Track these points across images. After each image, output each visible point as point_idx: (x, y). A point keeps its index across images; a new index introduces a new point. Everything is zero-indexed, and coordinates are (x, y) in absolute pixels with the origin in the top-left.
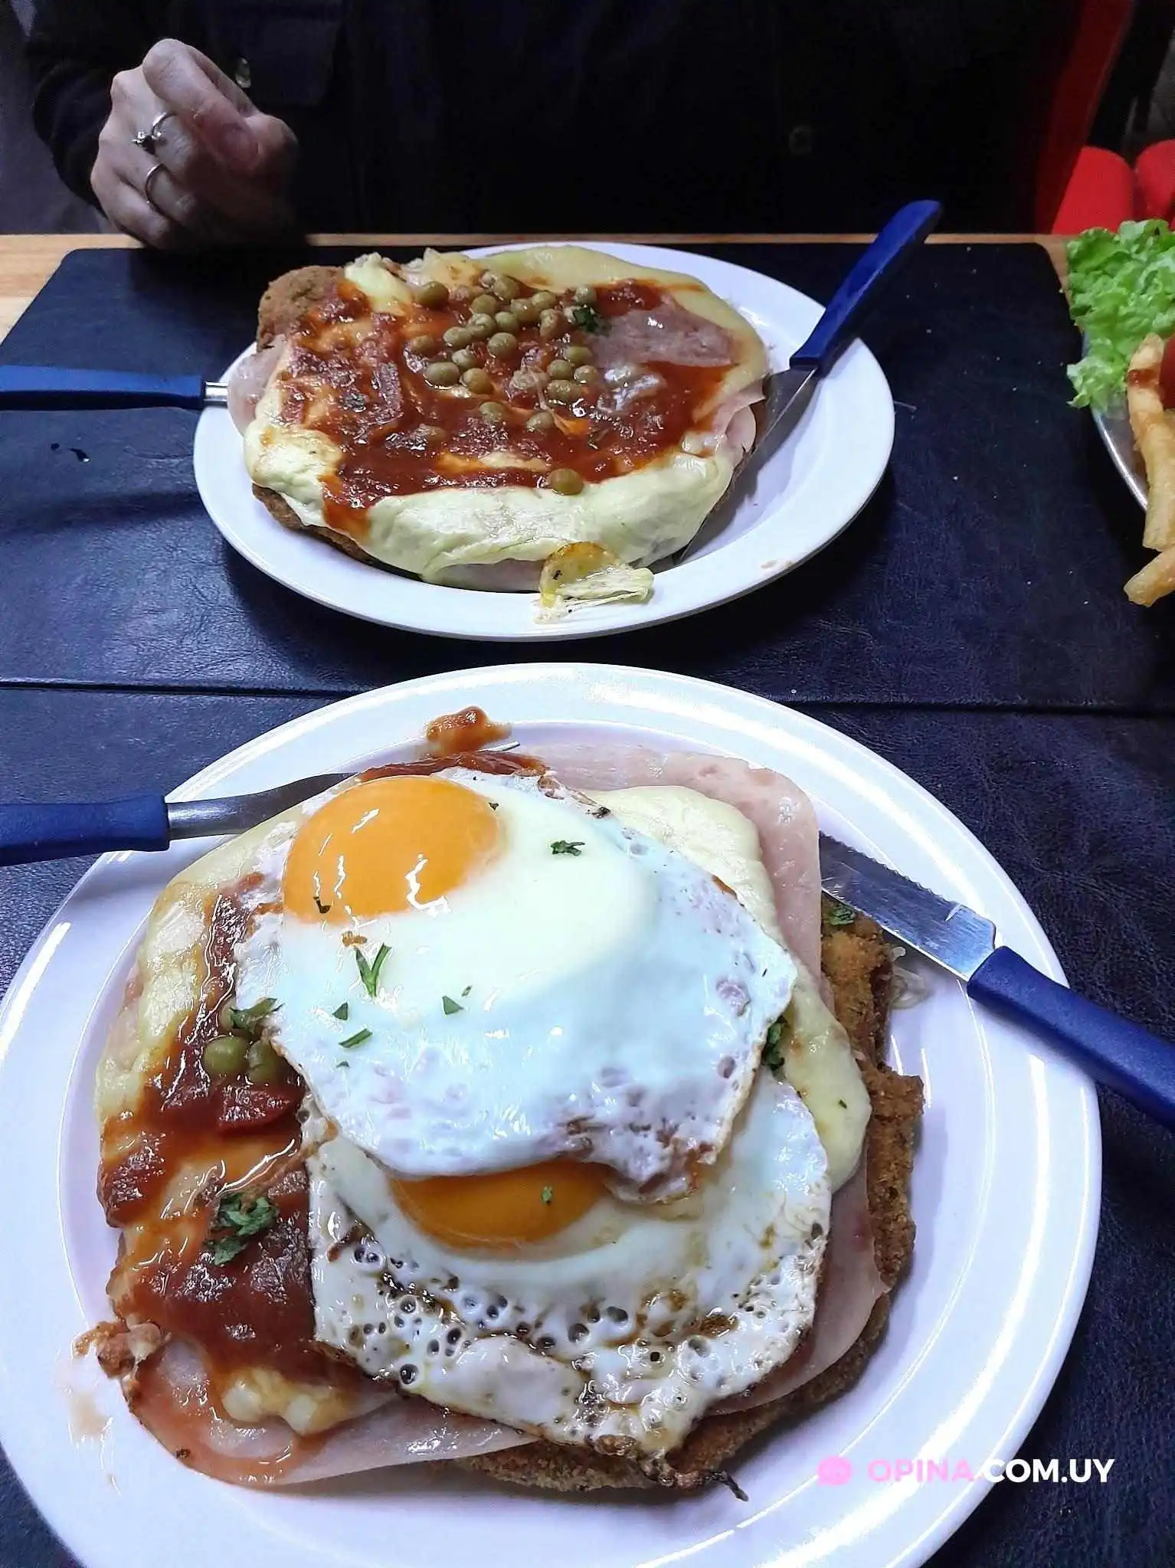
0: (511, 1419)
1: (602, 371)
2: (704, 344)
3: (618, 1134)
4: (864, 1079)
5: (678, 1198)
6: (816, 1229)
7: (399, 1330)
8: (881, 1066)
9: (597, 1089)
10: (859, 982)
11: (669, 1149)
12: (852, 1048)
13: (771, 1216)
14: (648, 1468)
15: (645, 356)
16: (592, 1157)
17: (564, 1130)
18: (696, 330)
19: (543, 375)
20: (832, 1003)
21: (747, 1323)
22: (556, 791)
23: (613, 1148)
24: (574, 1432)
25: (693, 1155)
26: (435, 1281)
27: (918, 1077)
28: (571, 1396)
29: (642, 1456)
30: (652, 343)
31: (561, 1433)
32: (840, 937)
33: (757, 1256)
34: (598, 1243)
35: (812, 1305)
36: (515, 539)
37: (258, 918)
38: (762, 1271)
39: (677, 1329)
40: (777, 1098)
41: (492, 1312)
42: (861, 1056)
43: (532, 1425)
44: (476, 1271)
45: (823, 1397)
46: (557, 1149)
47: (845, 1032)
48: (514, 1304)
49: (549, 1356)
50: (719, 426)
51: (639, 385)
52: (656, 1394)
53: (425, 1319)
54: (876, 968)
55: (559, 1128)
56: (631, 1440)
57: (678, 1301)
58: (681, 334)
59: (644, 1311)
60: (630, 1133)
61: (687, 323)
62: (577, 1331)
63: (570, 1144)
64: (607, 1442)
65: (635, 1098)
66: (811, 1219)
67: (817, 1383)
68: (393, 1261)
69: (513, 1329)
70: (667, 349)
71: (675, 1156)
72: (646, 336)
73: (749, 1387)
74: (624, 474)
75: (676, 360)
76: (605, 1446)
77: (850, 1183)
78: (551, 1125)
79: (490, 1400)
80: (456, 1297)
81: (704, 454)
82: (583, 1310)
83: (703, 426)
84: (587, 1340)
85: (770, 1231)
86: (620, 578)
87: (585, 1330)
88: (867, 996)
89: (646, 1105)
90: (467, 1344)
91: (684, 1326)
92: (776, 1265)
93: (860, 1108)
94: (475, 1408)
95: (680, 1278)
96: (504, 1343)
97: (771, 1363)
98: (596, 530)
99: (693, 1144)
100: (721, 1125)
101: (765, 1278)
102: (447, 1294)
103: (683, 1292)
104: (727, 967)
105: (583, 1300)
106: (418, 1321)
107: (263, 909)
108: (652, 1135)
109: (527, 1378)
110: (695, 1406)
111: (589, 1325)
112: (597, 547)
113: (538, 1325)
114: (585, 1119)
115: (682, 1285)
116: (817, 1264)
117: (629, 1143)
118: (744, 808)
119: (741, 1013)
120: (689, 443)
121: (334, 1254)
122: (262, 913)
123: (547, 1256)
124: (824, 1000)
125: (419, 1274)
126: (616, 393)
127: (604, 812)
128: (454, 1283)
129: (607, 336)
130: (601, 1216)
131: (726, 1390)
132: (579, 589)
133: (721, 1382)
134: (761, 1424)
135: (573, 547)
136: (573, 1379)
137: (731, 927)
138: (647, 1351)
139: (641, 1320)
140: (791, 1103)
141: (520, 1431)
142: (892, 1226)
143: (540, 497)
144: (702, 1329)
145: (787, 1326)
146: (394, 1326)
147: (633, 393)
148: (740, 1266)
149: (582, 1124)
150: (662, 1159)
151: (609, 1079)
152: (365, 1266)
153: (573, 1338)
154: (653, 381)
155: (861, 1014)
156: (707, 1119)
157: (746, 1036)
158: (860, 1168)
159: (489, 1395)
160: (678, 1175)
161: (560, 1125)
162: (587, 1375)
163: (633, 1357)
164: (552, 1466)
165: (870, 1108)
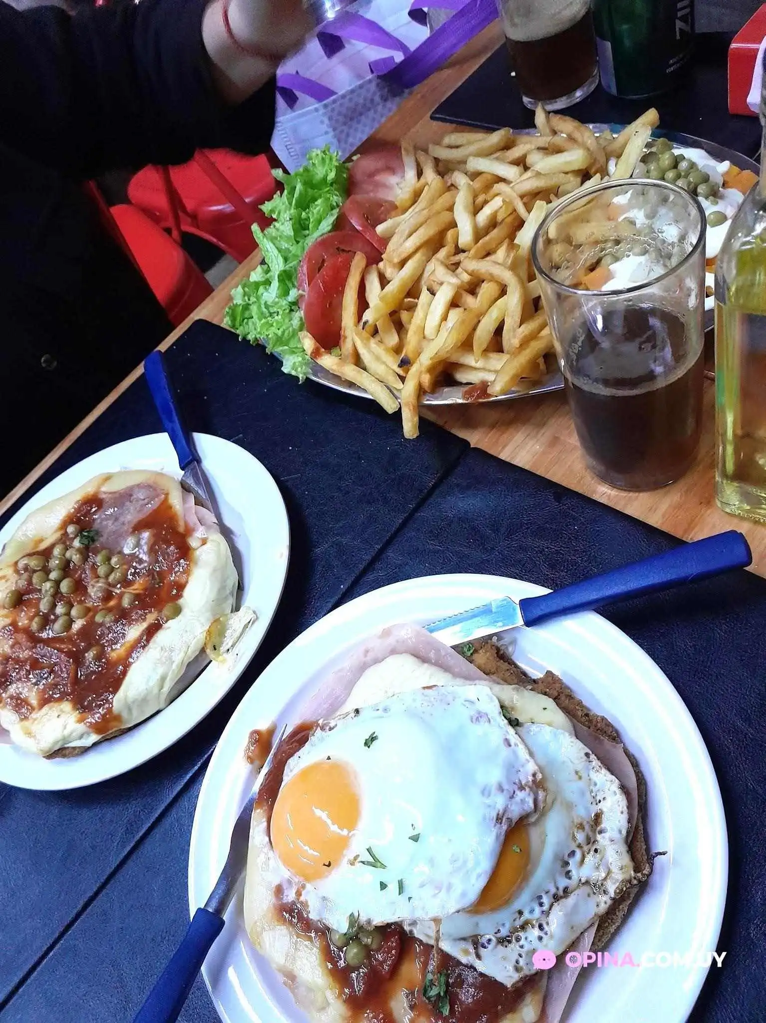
0: (586, 925)
1: (121, 552)
2: (142, 498)
3: (511, 805)
4: (539, 693)
5: (546, 799)
6: (587, 755)
7: (526, 949)
8: (535, 681)
9: (488, 801)
10: (499, 664)
11: (527, 789)
12: (525, 687)
13: (571, 768)
14: (635, 882)
15: (128, 528)
16: (514, 821)
17: (498, 825)
18: (131, 495)
19: (102, 580)
20: (502, 682)
21: (604, 806)
22: (330, 725)
23: (515, 812)
24: (606, 903)
25: (534, 781)
26: (514, 920)
27: (547, 671)
28: (592, 895)
29: (630, 881)
30: (122, 519)
31: (603, 908)
32: (475, 656)
33: (581, 784)
34: (543, 842)
35: (613, 777)
36: (182, 655)
37: (302, 899)
38: (589, 785)
39: (590, 834)
40: (529, 732)
41: (541, 905)
42: (530, 687)
43: (593, 918)
44: (523, 900)
45: (644, 798)
46: (503, 833)
47: (517, 686)
48: (544, 892)
49: (572, 892)
50: (195, 524)
51: (143, 542)
52: (611, 860)
53: (527, 934)
54: (496, 653)
55: (496, 827)
56: (623, 881)
57: (581, 827)
58: (128, 503)
59: (577, 842)
60: (513, 800)
61: (124, 497)
62: (568, 874)
63: (505, 827)
64: (618, 891)
65: (501, 789)
66: (583, 755)
67: (640, 796)
68: (496, 933)
69: (553, 901)
70: (131, 516)
71: (531, 788)
72: (116, 519)
73: (629, 822)
74: (187, 582)
75: (141, 516)
76: (619, 893)
77: (574, 727)
78: (493, 829)
79: (574, 929)
80: (526, 915)
81: (204, 542)
82: (562, 867)
83: (189, 531)
84: (574, 874)
85: (577, 773)
86: (236, 622)
87: (569, 871)
88: (505, 666)
89: (506, 787)
90: (548, 924)
91: (592, 830)
92: (590, 780)
93: (549, 703)
94: (574, 937)
95: (573, 819)
96: (556, 907)
97: (625, 808)
98: (208, 615)
99: (530, 778)
100: (529, 762)
101: (591, 787)
102: (523, 919)
103: (579, 822)
104: (466, 713)
105: (559, 864)
106: (526, 938)
107: (299, 894)
108: (518, 792)
109: (576, 906)
110: (623, 849)
111: (569, 868)
112: (216, 621)
113: (558, 889)
114: (498, 814)
115: (577, 821)
116: (600, 764)
117: (517, 803)
118: (393, 652)
119: (489, 721)
120: (193, 542)
121: (478, 957)
122: (300, 895)
123: (536, 866)
124: (498, 683)
125: (508, 926)
126: (139, 555)
127: (357, 711)
128: (520, 913)
129: (102, 536)
130: (534, 834)
131: (624, 832)
132: (228, 642)
133: (620, 832)
134: (641, 827)
135: (209, 632)
136: (586, 889)
137: (450, 698)
138: (592, 852)
139: (579, 846)
140: (534, 728)
141: (592, 925)
142: (599, 725)
143: (169, 628)
144: (596, 825)
145: (615, 792)
146: (523, 949)
147: (145, 548)
148: (583, 794)
149: (500, 817)
150: (529, 795)
151: (486, 793)
152: (490, 947)
153: (570, 878)
154: (146, 535)
155: (512, 673)
156: (523, 766)
157: (499, 726)
158: (571, 720)
159: (572, 928)
160: (538, 793)
161: (495, 825)
162: (587, 882)
163: (590, 859)
164: (609, 921)
165: (551, 699)
